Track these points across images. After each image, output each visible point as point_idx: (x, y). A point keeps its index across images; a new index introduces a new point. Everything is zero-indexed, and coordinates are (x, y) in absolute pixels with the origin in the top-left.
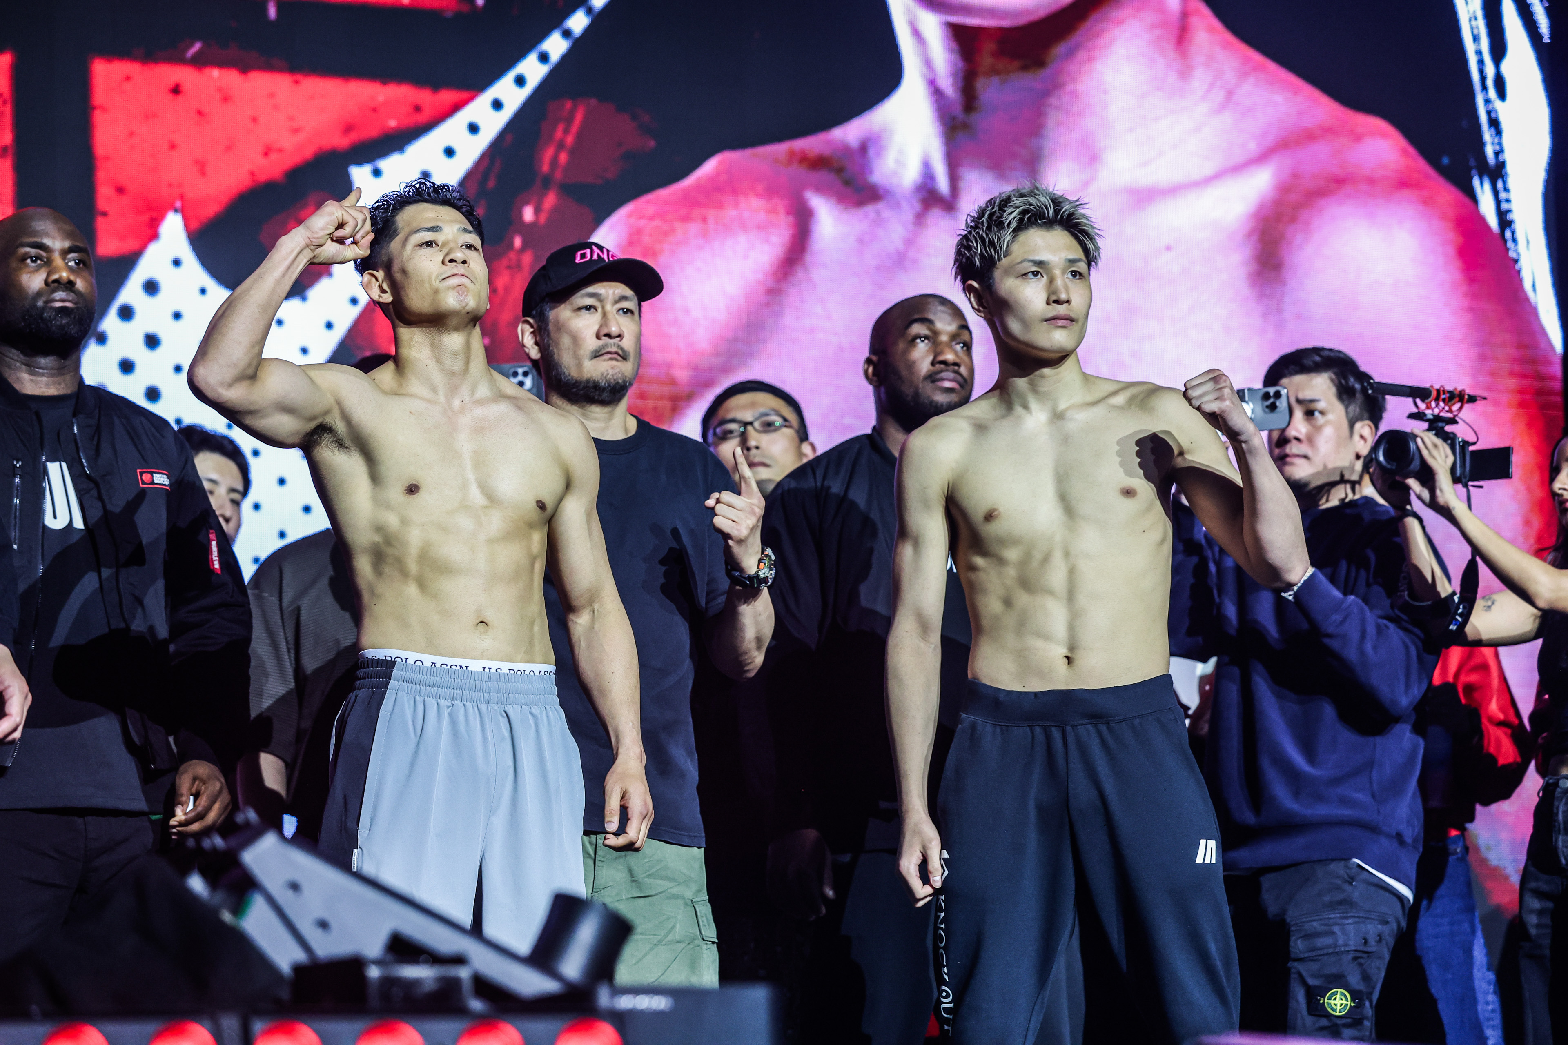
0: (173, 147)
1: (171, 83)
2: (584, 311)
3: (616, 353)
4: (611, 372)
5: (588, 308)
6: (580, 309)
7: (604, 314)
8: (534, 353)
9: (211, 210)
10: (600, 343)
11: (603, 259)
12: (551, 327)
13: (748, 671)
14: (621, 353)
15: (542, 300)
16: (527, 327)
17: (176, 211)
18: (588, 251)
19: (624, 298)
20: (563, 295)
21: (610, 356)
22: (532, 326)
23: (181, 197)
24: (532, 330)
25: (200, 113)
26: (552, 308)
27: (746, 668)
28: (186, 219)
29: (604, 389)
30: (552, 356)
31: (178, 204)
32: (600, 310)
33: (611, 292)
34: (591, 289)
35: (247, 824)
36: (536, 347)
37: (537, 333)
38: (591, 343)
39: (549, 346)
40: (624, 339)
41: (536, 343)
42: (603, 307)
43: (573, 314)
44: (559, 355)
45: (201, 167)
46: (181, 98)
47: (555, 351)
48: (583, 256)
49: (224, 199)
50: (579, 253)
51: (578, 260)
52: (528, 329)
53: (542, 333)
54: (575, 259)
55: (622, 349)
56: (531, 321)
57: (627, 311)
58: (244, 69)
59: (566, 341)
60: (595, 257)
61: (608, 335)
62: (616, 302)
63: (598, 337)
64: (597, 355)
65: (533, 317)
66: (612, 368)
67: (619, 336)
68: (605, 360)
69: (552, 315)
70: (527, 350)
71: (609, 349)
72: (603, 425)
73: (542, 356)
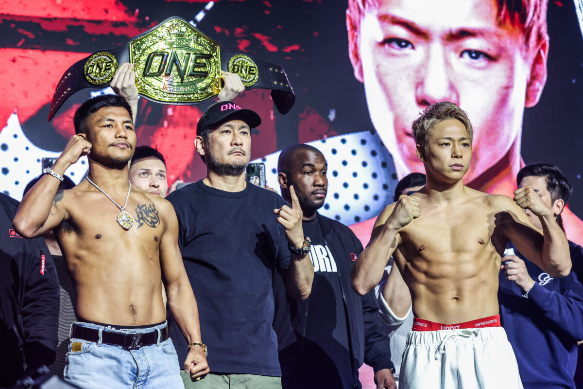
0: (13, 85)
1: (12, 57)
2: (225, 133)
3: (240, 152)
4: (237, 161)
5: (227, 132)
6: (223, 132)
7: (234, 135)
8: (202, 152)
9: (31, 112)
10: (232, 148)
11: (233, 109)
12: (210, 140)
13: (304, 296)
14: (242, 152)
15: (206, 128)
16: (199, 140)
17: (15, 113)
18: (227, 105)
19: (243, 127)
20: (215, 126)
21: (237, 153)
22: (201, 140)
23: (17, 107)
24: (201, 142)
25: (24, 70)
26: (210, 132)
27: (303, 294)
28: (19, 117)
29: (234, 169)
30: (210, 153)
31: (16, 111)
32: (232, 133)
33: (237, 124)
34: (228, 123)
35: (44, 373)
36: (203, 150)
37: (203, 143)
38: (228, 148)
39: (209, 149)
40: (243, 146)
41: (203, 148)
42: (234, 132)
43: (220, 135)
44: (213, 153)
45: (26, 94)
46: (16, 64)
47: (212, 151)
48: (224, 108)
49: (36, 108)
50: (222, 106)
51: (222, 110)
52: (199, 141)
53: (206, 143)
54: (220, 109)
55: (242, 150)
56: (201, 137)
57: (244, 133)
58: (44, 50)
59: (216, 147)
60: (230, 108)
61: (236, 144)
62: (240, 129)
63: (231, 145)
64: (230, 153)
65: (202, 136)
66: (238, 159)
67: (241, 144)
68: (234, 156)
69: (210, 135)
70: (198, 151)
71: (237, 151)
72: (233, 186)
73: (205, 154)
